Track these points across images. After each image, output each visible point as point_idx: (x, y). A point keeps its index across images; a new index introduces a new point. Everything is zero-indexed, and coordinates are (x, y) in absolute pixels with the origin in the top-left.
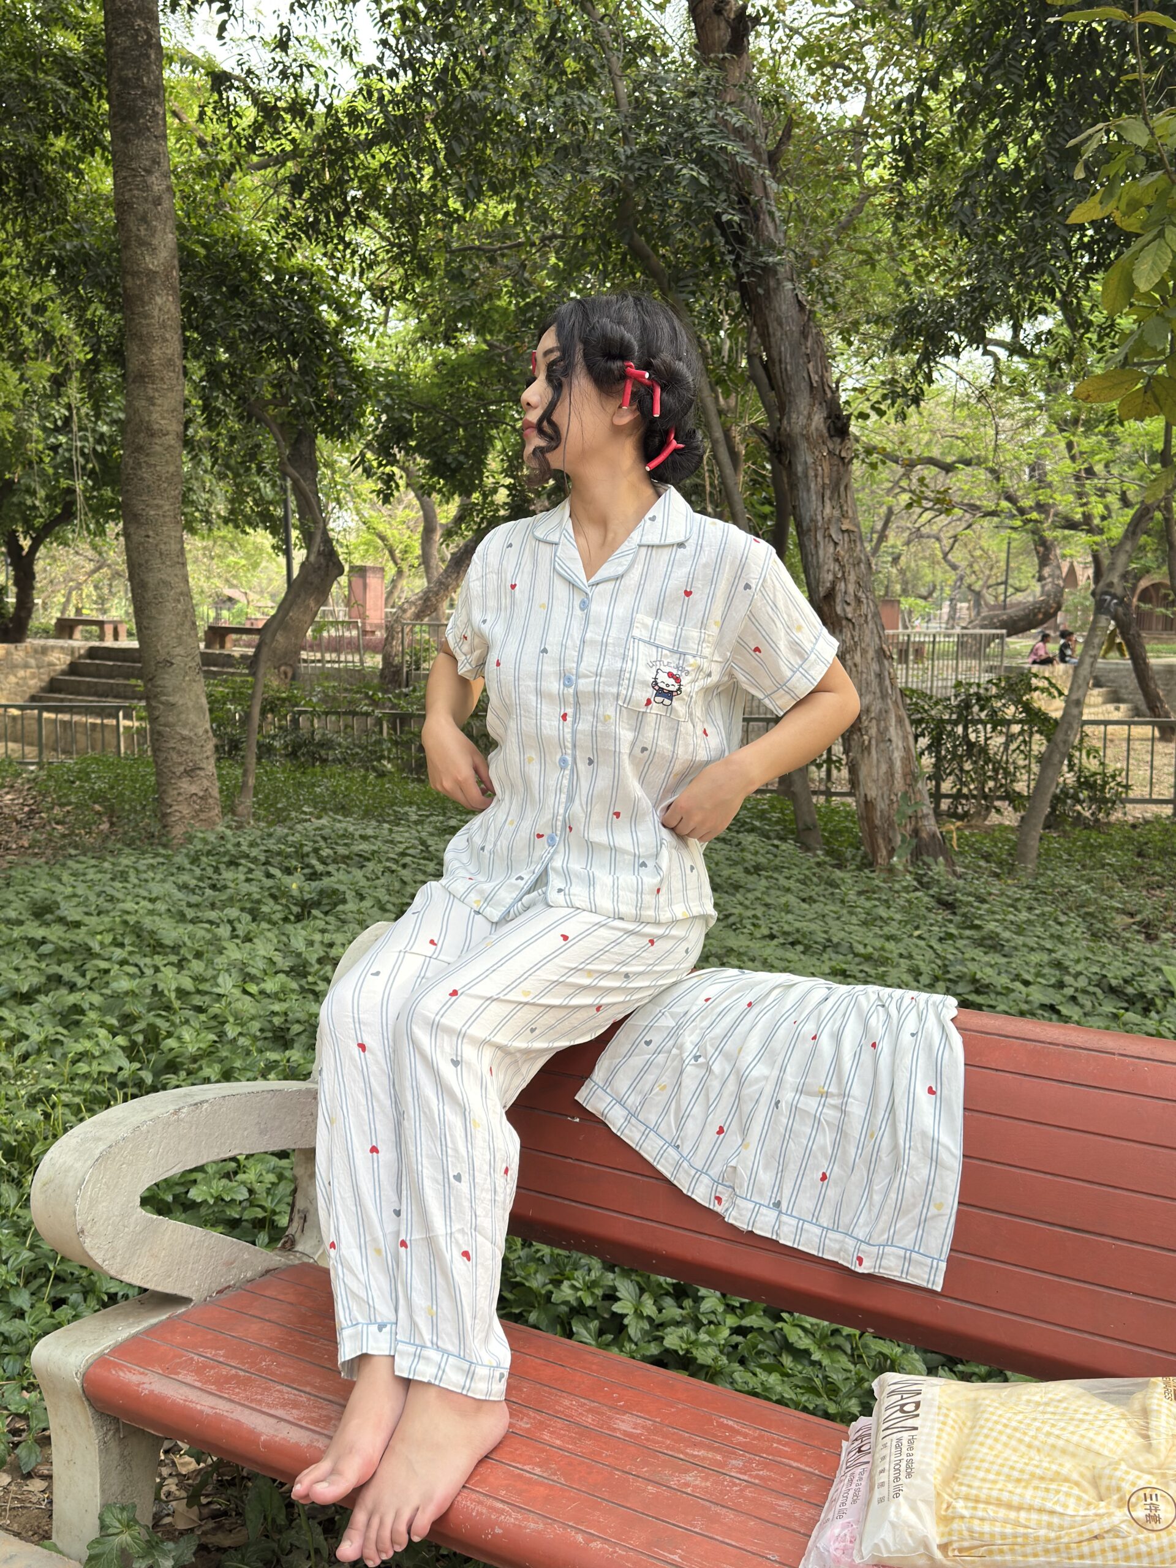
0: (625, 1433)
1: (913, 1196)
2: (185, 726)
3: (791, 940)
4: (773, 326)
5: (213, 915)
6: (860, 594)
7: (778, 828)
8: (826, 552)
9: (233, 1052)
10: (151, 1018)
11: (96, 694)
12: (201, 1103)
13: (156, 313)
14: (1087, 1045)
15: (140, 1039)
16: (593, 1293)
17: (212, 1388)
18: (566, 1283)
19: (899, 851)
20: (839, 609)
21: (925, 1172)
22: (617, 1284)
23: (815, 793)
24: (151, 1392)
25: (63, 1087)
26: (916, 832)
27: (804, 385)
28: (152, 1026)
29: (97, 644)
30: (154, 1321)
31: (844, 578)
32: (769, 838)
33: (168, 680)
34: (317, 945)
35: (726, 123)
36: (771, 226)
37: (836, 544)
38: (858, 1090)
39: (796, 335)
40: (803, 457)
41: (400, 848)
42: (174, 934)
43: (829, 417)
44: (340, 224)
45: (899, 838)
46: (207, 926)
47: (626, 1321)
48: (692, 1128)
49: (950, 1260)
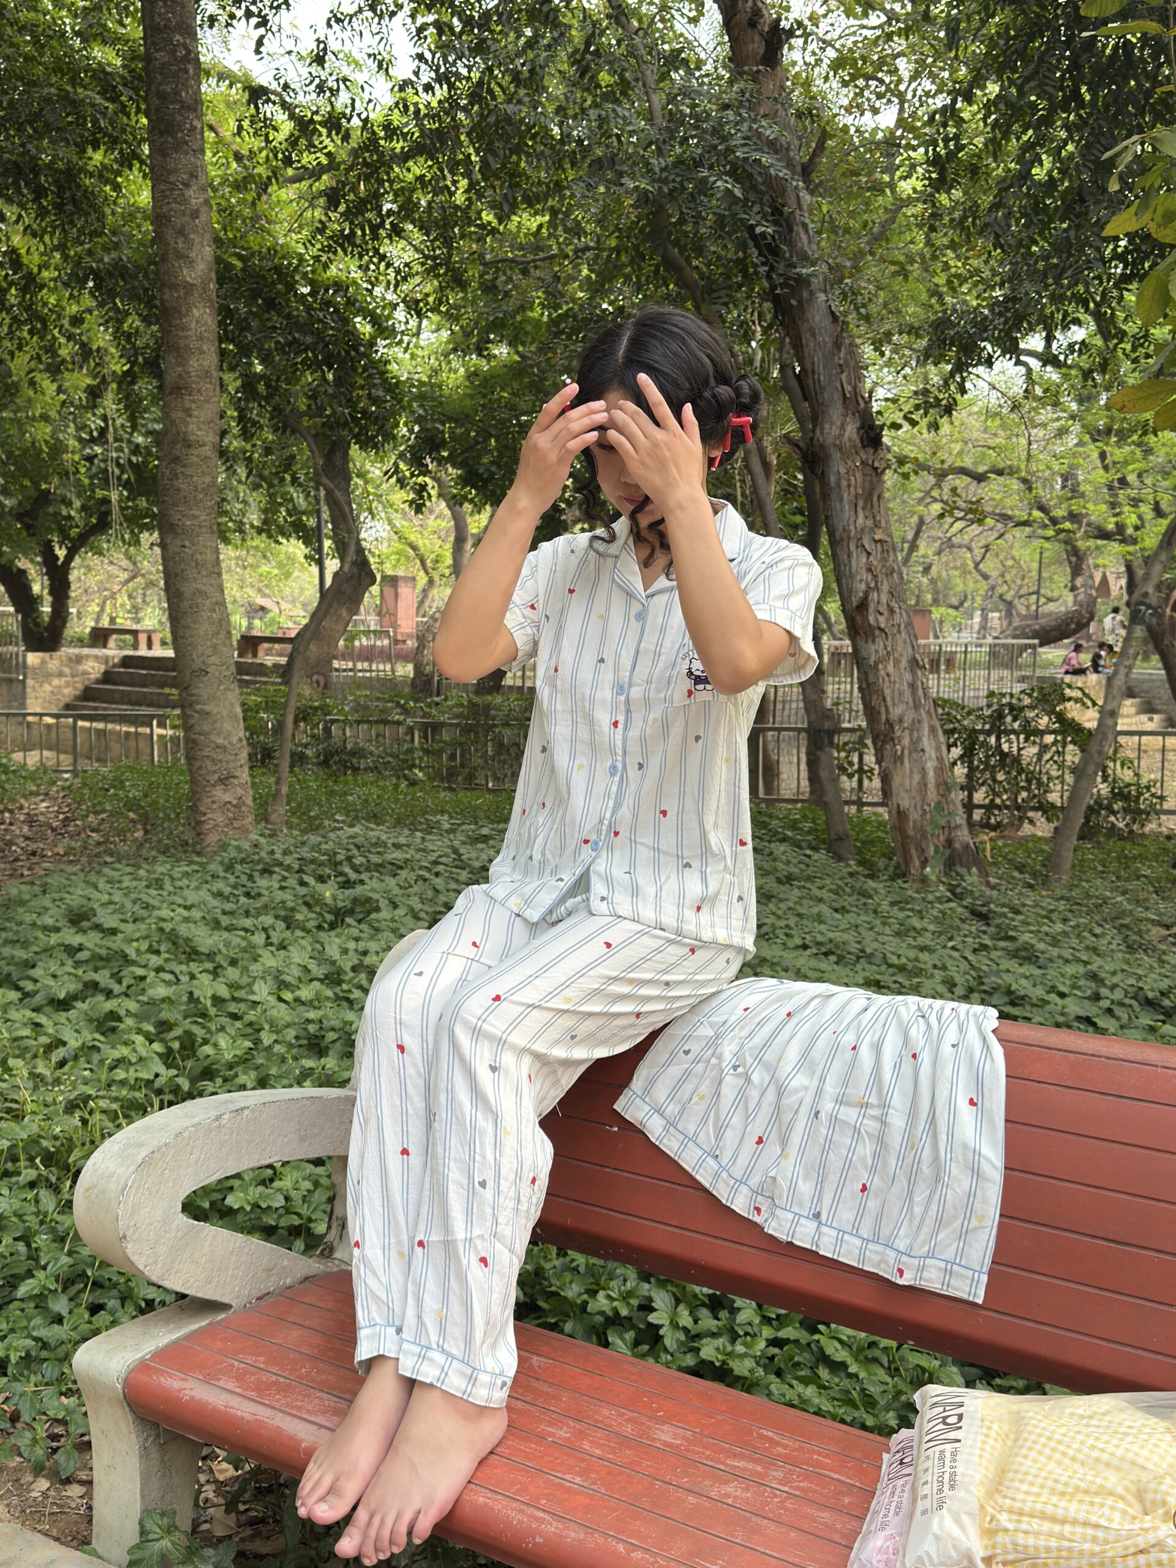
0: (665, 1443)
1: (955, 1208)
2: (218, 734)
3: (823, 950)
4: (806, 337)
5: (248, 923)
6: (893, 604)
7: (810, 838)
8: (859, 562)
9: (269, 1059)
10: (187, 1024)
11: (129, 703)
12: (242, 1109)
13: (193, 325)
14: (1130, 1058)
15: (176, 1045)
16: (628, 1304)
17: (252, 1394)
18: (601, 1295)
19: (931, 862)
20: (871, 619)
21: (966, 1184)
22: (653, 1294)
23: (847, 803)
24: (192, 1398)
25: (101, 1093)
26: (949, 843)
27: (837, 396)
28: (188, 1033)
29: (131, 653)
30: (194, 1327)
31: (877, 588)
32: (801, 848)
33: (203, 689)
34: (351, 953)
35: (759, 135)
36: (804, 237)
37: (869, 554)
38: (899, 1101)
39: (829, 345)
40: (838, 467)
41: (433, 857)
42: (210, 942)
43: (861, 427)
44: (375, 237)
45: (932, 849)
46: (242, 933)
47: (662, 1332)
48: (730, 1137)
49: (991, 1273)
